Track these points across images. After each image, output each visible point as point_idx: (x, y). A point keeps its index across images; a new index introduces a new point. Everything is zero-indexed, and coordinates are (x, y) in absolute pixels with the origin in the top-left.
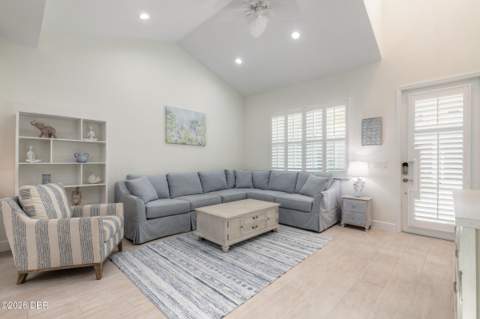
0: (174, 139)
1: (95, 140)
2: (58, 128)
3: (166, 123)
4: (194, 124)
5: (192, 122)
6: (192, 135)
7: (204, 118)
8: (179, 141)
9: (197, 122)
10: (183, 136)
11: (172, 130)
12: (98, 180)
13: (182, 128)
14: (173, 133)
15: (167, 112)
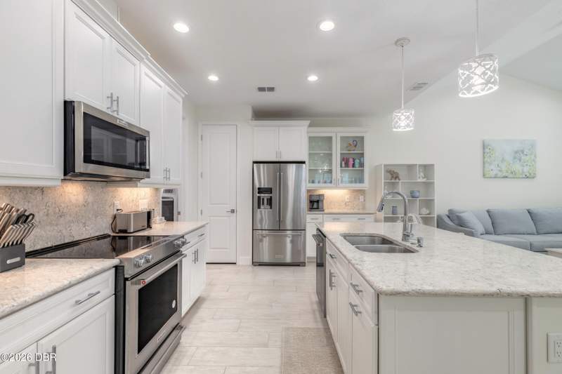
0: (493, 174)
1: (424, 180)
2: (402, 173)
3: (484, 158)
4: (519, 154)
5: (516, 152)
6: (517, 167)
7: (533, 146)
8: (500, 174)
9: (523, 152)
10: (504, 169)
11: (490, 164)
12: (428, 212)
13: (503, 160)
14: (492, 167)
15: (484, 146)
